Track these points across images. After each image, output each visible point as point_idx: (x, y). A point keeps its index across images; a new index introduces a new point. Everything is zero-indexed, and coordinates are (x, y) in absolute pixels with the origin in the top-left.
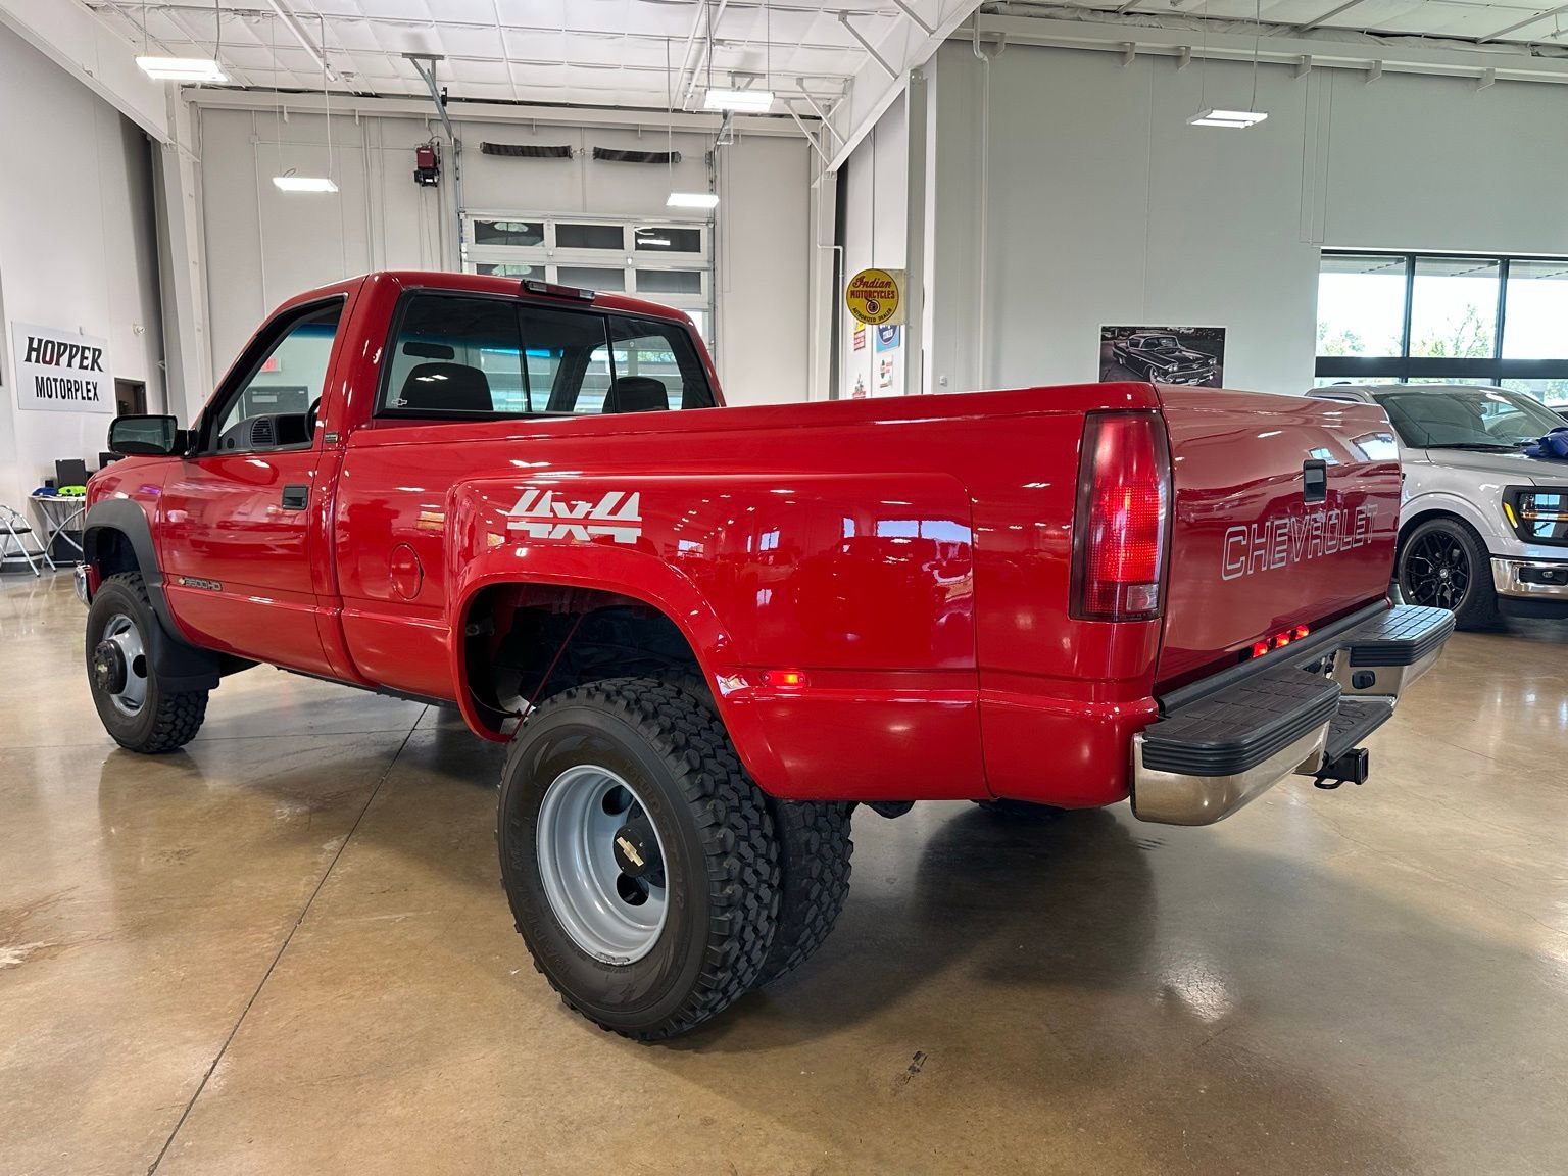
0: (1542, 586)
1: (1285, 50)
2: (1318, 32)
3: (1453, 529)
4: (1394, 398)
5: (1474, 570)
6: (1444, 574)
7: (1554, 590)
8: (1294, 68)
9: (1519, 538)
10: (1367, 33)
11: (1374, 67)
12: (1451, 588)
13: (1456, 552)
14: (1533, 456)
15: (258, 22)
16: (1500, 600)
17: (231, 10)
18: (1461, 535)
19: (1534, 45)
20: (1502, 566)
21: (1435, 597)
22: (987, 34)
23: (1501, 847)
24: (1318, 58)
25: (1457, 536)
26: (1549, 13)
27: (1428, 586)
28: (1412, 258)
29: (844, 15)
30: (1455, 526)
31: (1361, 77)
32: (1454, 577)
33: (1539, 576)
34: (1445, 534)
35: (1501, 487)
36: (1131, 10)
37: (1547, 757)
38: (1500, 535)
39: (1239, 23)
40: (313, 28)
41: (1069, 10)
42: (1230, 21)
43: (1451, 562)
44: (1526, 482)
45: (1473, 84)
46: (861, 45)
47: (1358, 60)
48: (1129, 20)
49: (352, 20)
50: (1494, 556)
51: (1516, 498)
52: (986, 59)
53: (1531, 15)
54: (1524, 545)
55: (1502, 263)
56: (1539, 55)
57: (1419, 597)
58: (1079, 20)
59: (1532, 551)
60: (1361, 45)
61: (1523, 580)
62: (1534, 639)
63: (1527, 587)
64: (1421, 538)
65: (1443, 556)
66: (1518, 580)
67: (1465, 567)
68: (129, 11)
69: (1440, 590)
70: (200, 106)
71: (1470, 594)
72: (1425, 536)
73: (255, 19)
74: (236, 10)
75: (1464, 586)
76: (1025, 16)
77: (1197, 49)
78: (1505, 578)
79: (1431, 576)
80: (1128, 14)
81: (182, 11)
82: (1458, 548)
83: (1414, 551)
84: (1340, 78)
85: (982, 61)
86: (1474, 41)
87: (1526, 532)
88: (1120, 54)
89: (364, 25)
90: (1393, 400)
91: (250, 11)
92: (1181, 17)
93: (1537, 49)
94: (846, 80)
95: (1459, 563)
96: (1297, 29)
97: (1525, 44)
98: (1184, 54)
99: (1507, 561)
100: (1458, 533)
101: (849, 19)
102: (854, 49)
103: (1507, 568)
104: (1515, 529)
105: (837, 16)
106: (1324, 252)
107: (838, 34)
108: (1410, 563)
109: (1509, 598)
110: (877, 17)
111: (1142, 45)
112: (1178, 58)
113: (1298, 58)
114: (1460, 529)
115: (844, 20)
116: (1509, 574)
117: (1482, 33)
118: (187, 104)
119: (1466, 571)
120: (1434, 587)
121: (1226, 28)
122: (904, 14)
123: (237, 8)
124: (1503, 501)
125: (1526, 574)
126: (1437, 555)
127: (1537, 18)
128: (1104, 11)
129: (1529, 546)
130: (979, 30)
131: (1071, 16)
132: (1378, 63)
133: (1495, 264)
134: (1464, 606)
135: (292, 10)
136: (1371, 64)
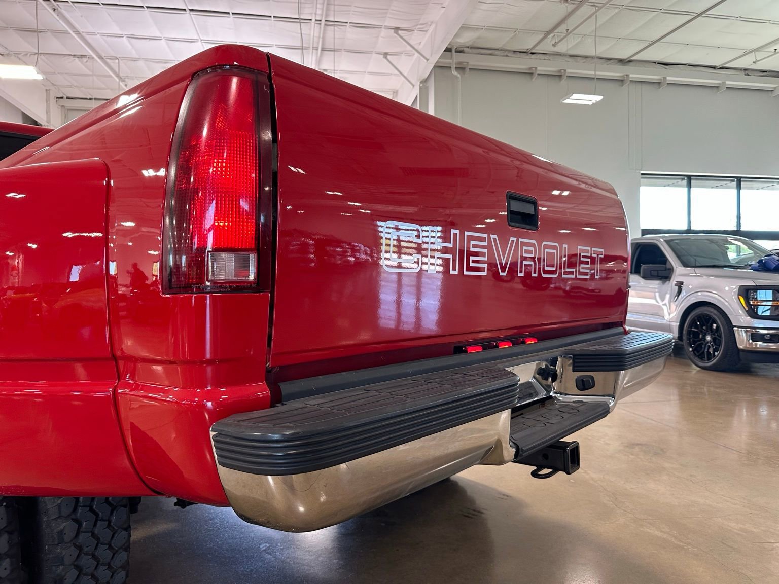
0: (765, 344)
1: (616, 72)
2: (631, 63)
3: (711, 312)
4: (676, 241)
5: (725, 336)
6: (708, 338)
7: (773, 346)
8: (621, 81)
9: (749, 316)
10: (658, 63)
11: (663, 81)
12: (713, 346)
13: (715, 326)
14: (755, 269)
15: (87, 61)
16: (741, 353)
17: (71, 55)
18: (716, 315)
19: (745, 70)
20: (741, 334)
21: (704, 352)
22: (461, 63)
23: (730, 515)
24: (633, 76)
25: (714, 316)
26: (751, 51)
27: (700, 345)
28: (689, 178)
29: (386, 55)
30: (712, 310)
31: (656, 86)
32: (714, 340)
33: (762, 338)
34: (707, 315)
35: (737, 287)
36: (533, 51)
37: (766, 447)
38: (738, 316)
39: (590, 59)
40: (114, 64)
41: (502, 51)
42: (586, 57)
43: (712, 331)
44: (750, 283)
45: (715, 90)
46: (398, 73)
47: (655, 77)
48: (533, 56)
49: (135, 60)
50: (735, 327)
51: (747, 293)
52: (459, 75)
53: (742, 53)
54: (752, 320)
55: (738, 180)
56: (748, 75)
57: (696, 352)
58: (507, 56)
59: (756, 323)
60: (655, 69)
61: (753, 341)
62: (764, 376)
63: (756, 345)
64: (694, 318)
65: (707, 328)
66: (751, 341)
67: (720, 333)
68: (20, 56)
69: (707, 348)
70: (66, 108)
71: (723, 350)
72: (696, 316)
73: (85, 60)
74: (74, 55)
75: (719, 345)
76: (478, 54)
77: (570, 71)
78: (743, 341)
79: (701, 340)
80: (533, 53)
81: (47, 56)
82: (715, 323)
83: (690, 326)
84: (645, 87)
85: (457, 77)
86: (714, 68)
87: (752, 312)
88: (530, 74)
89: (141, 63)
90: (676, 243)
91: (82, 55)
92: (561, 55)
93: (747, 72)
94: (394, 92)
95: (716, 332)
96: (621, 61)
97: (741, 69)
98: (563, 74)
99: (743, 330)
100: (714, 314)
101: (389, 57)
102: (395, 75)
103: (744, 334)
104: (747, 311)
105: (382, 56)
106: (642, 174)
107: (385, 67)
108: (689, 332)
109: (745, 351)
110: (403, 56)
111: (541, 69)
112: (560, 76)
113: (623, 76)
114: (715, 312)
115: (386, 58)
116: (745, 338)
117: (717, 63)
118: (60, 107)
119: (720, 336)
120: (703, 346)
121: (584, 61)
122: (417, 55)
123: (75, 54)
124: (739, 295)
125: (755, 337)
126: (704, 328)
127: (745, 54)
128: (520, 52)
129: (756, 321)
130: (455, 61)
131: (502, 54)
132: (665, 78)
133: (733, 181)
134: (720, 358)
135: (103, 55)
136: (661, 80)
